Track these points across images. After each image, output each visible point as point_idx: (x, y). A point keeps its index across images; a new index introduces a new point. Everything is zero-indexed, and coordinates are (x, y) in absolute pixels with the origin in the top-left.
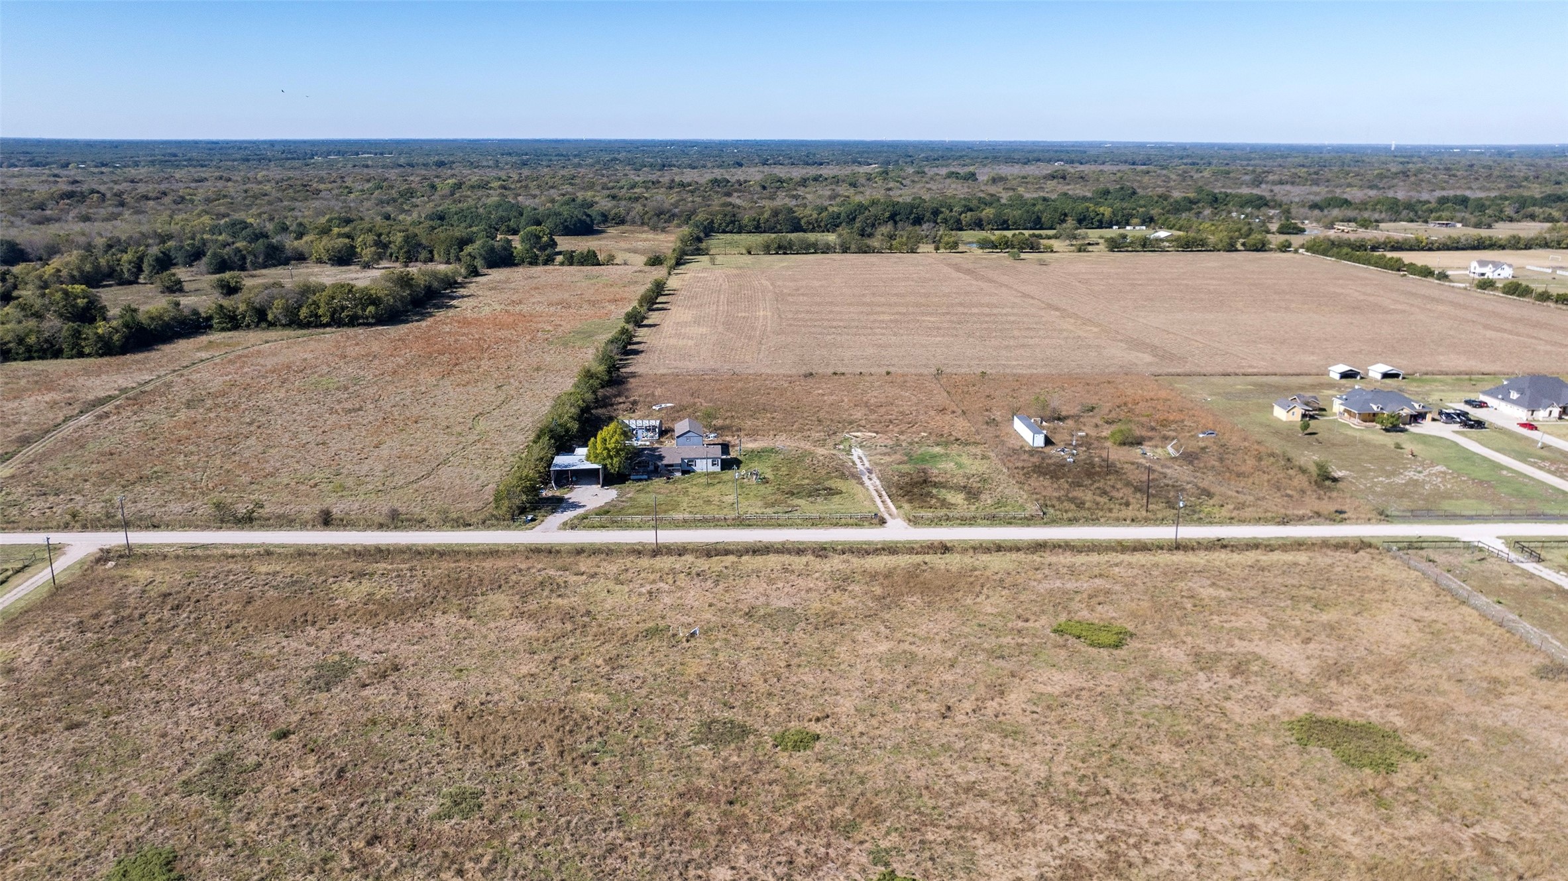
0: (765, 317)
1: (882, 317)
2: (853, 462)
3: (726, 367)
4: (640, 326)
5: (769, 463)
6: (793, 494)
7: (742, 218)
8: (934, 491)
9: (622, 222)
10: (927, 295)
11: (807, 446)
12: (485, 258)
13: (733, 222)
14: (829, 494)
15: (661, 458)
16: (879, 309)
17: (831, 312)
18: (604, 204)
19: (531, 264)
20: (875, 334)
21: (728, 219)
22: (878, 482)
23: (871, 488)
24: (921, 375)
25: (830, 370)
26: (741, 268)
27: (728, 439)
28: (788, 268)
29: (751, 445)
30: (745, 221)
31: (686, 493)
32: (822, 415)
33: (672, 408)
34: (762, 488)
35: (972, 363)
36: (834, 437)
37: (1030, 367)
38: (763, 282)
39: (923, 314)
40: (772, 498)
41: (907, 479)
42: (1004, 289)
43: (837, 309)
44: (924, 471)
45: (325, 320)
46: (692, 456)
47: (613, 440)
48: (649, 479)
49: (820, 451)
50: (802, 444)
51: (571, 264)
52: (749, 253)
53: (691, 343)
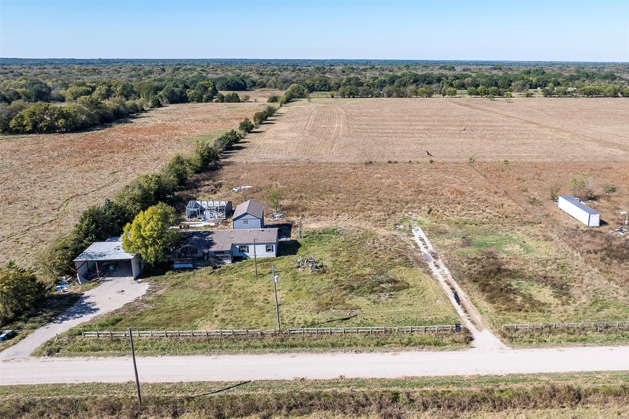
0: (339, 128)
1: (418, 128)
2: (416, 245)
3: (305, 157)
4: (249, 132)
5: (329, 246)
6: (352, 289)
7: (330, 83)
8: (514, 283)
9: (264, 86)
10: (445, 116)
11: (368, 226)
12: (168, 98)
13: (325, 85)
14: (394, 289)
15: (211, 243)
16: (415, 123)
17: (384, 125)
18: (255, 77)
19: (198, 101)
20: (415, 137)
21: (322, 83)
22: (447, 271)
23: (441, 279)
24: (457, 163)
25: (386, 160)
26: (326, 104)
27: (293, 219)
28: (355, 104)
29: (314, 226)
30: (332, 84)
31: (227, 289)
32: (381, 195)
33: (249, 189)
34: (317, 280)
35: (493, 155)
36: (393, 217)
37: (538, 157)
38: (340, 110)
39: (445, 126)
40: (326, 297)
41: (478, 268)
42: (492, 113)
43: (388, 123)
44: (491, 256)
45: (28, 128)
46: (245, 241)
47: (148, 227)
48: (195, 268)
49: (381, 232)
50: (363, 225)
51: (222, 102)
52: (333, 97)
53: (283, 142)
